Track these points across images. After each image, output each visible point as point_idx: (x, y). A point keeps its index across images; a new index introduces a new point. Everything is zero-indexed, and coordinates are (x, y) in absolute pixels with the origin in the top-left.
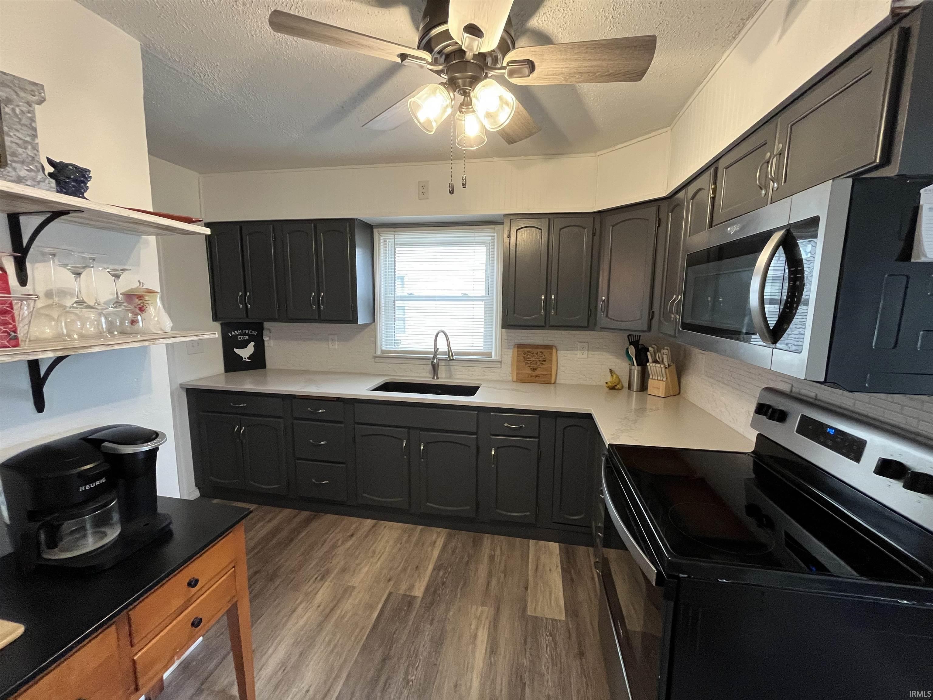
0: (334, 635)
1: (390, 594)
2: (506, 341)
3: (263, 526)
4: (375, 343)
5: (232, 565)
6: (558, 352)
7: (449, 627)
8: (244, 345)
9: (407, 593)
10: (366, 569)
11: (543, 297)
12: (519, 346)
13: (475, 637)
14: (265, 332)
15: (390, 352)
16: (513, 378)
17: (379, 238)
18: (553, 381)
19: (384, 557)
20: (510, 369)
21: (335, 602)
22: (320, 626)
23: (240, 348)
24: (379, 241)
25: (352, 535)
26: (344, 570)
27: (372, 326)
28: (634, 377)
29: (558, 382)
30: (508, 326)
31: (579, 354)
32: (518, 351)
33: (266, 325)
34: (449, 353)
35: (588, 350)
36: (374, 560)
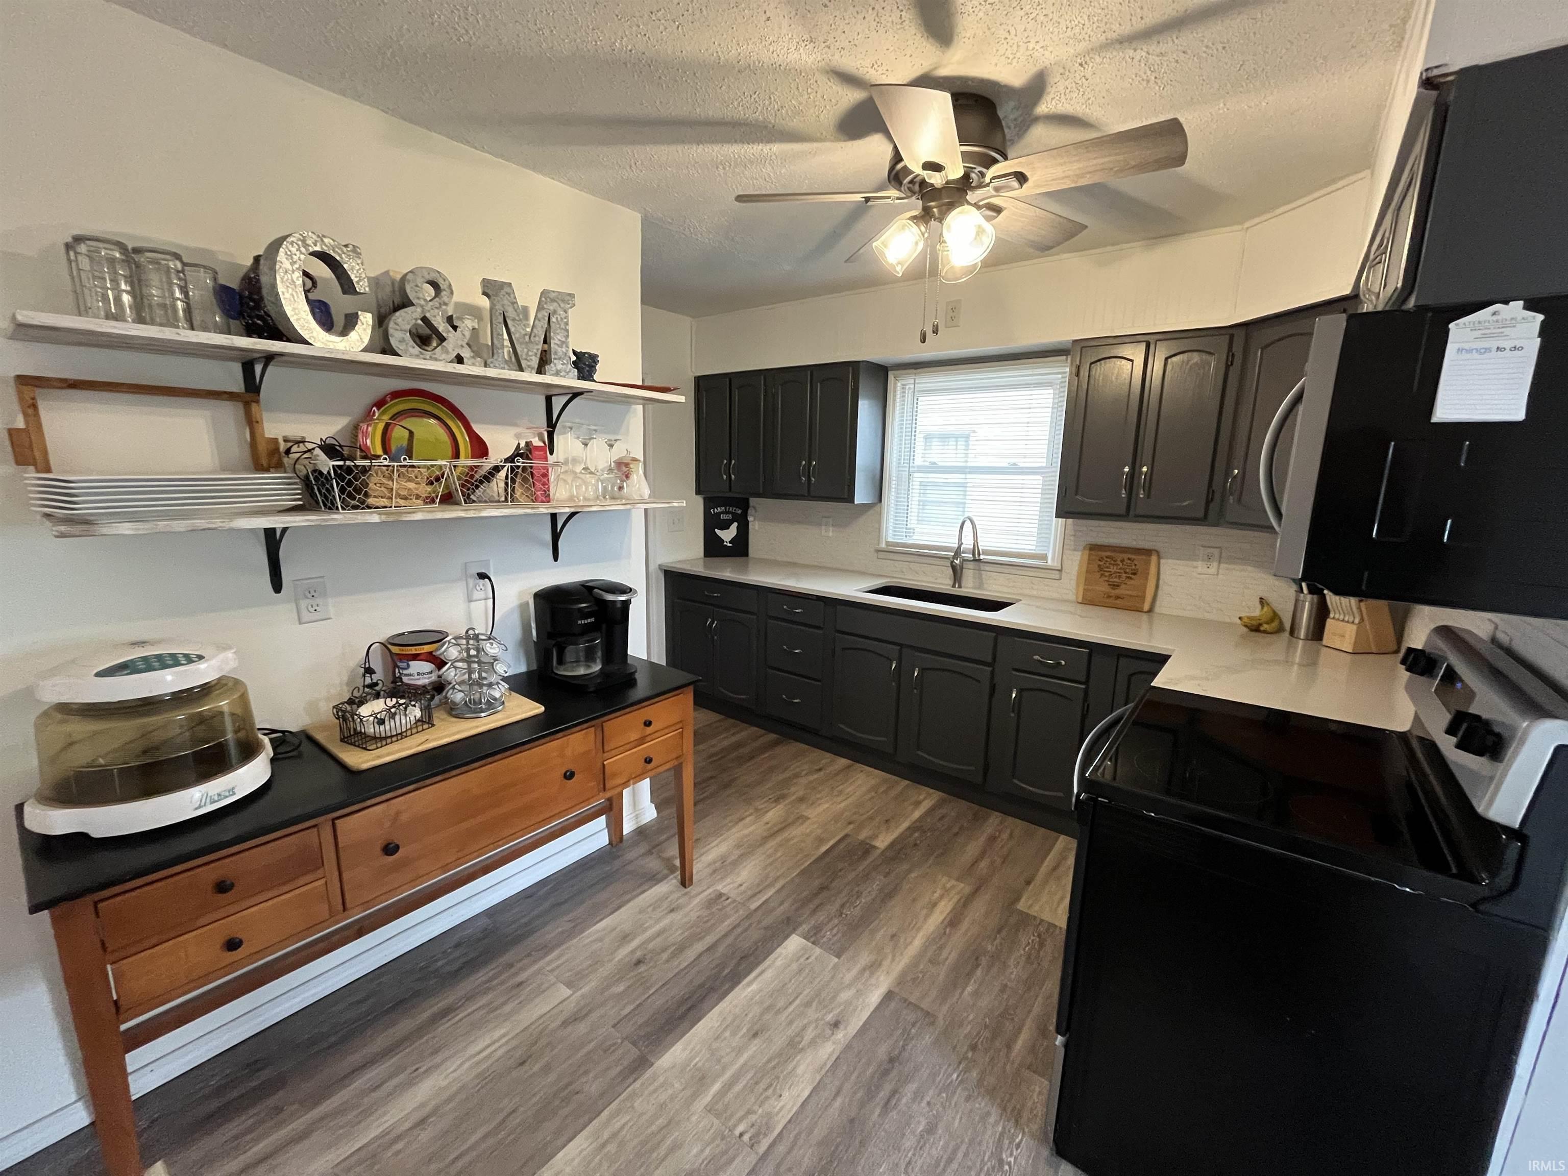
0: (776, 851)
1: (846, 836)
2: (1072, 538)
3: (726, 737)
4: (879, 530)
5: (680, 725)
6: (1162, 561)
7: (906, 886)
8: (725, 526)
9: (868, 841)
10: (827, 806)
11: (1126, 469)
12: (1093, 548)
13: (934, 905)
14: (751, 511)
15: (898, 545)
16: (1077, 598)
17: (895, 384)
18: (1146, 607)
19: (850, 800)
20: (1074, 583)
21: (783, 825)
22: (765, 839)
23: (721, 529)
24: (895, 388)
25: (820, 770)
26: (802, 800)
27: (877, 508)
28: (1303, 612)
29: (1157, 609)
30: (1067, 513)
31: (1201, 566)
32: (1089, 555)
33: (753, 501)
34: (975, 550)
35: (1220, 562)
36: (840, 799)
